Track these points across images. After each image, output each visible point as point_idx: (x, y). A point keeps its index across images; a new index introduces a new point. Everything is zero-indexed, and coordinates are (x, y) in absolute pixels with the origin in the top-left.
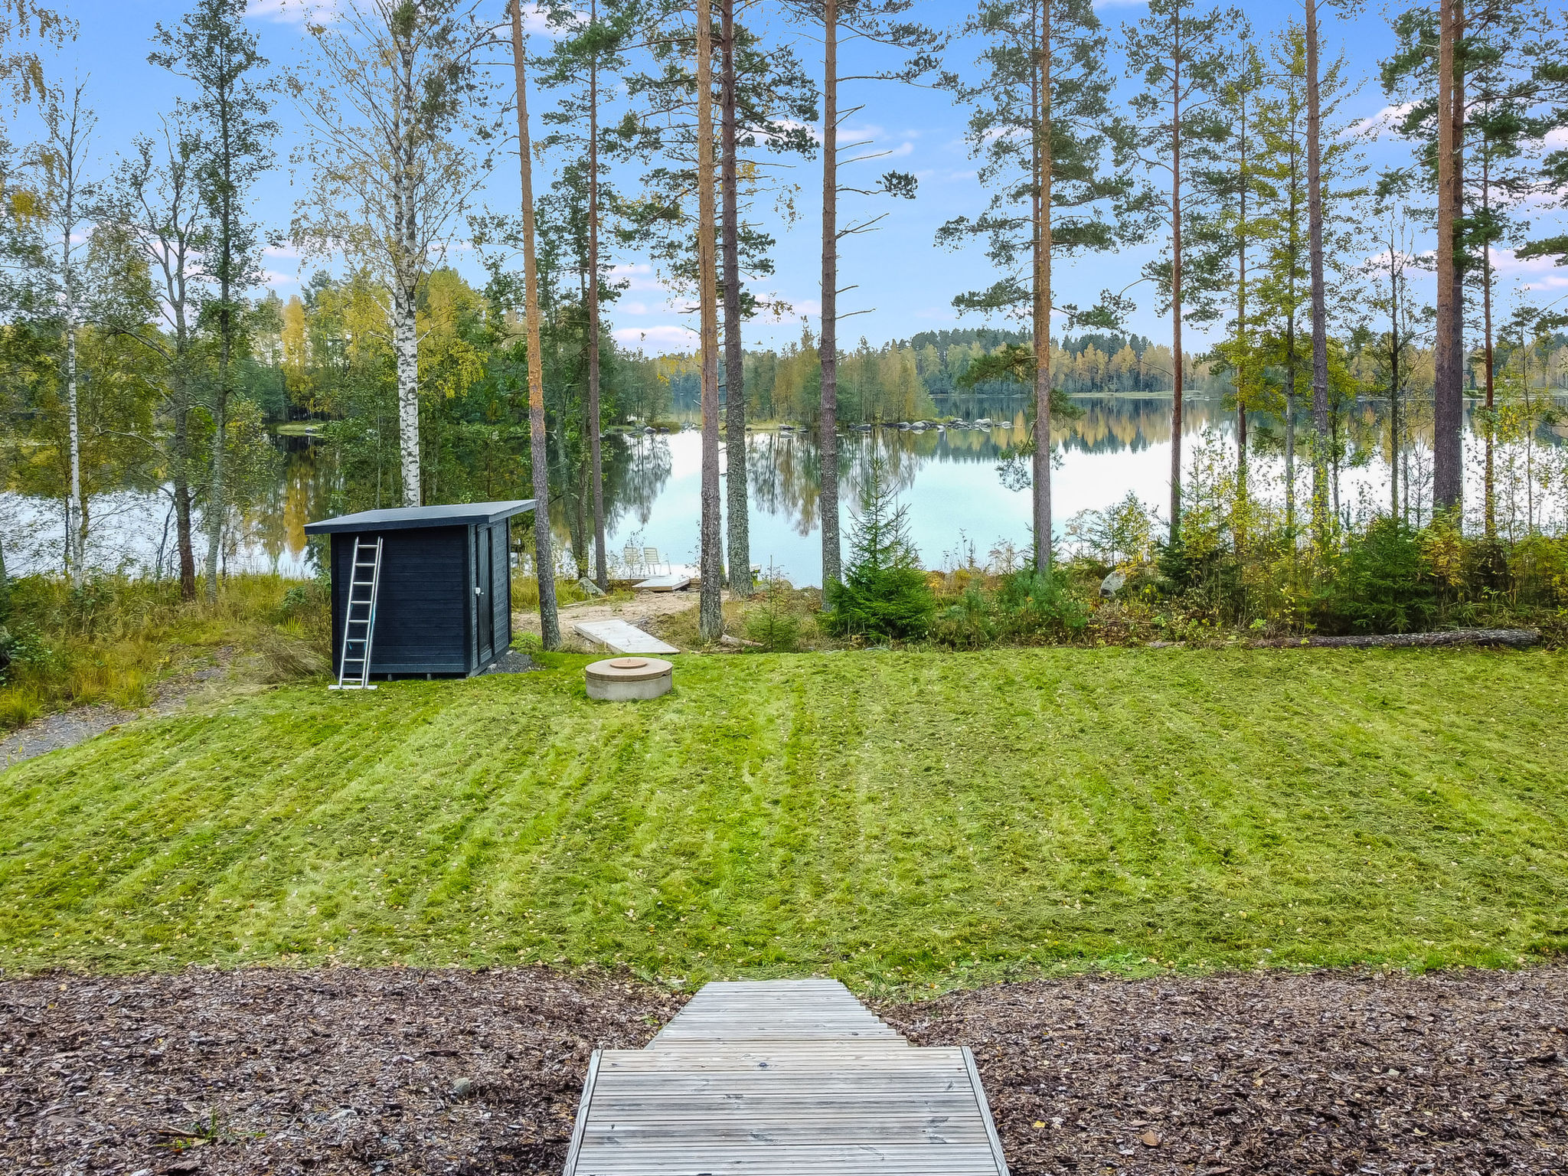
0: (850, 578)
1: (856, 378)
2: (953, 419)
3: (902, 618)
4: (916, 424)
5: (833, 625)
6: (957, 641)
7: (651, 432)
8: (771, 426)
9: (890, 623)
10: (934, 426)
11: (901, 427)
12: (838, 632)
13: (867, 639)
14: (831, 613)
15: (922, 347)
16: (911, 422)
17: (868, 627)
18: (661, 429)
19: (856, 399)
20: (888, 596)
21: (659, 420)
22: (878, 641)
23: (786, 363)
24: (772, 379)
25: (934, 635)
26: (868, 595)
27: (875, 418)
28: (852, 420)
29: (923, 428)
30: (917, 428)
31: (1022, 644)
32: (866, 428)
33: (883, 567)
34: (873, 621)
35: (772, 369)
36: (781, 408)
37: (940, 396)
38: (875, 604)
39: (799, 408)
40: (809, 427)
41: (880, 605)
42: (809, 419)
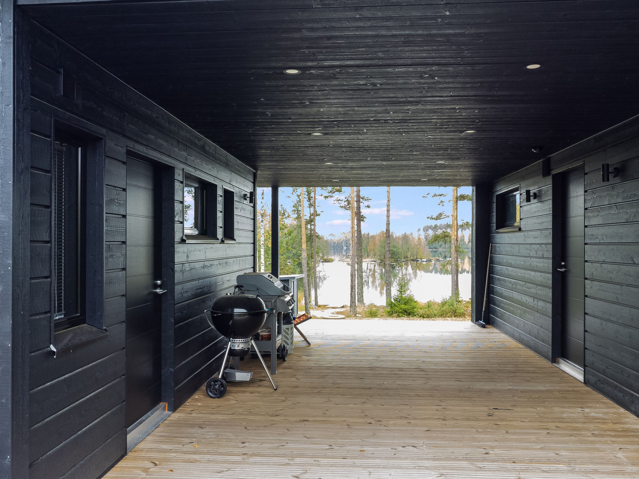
0: (394, 300)
1: (400, 243)
2: (438, 258)
3: (409, 310)
4: (423, 260)
5: (389, 312)
6: (425, 316)
7: (323, 262)
8: (367, 260)
9: (406, 311)
10: (430, 261)
11: (418, 261)
12: (390, 314)
13: (399, 316)
14: (389, 309)
15: (427, 230)
16: (421, 259)
17: (399, 312)
18: (326, 261)
19: (400, 250)
20: (405, 303)
21: (326, 257)
22: (402, 316)
23: (373, 237)
24: (368, 243)
25: (418, 315)
26: (399, 304)
27: (407, 258)
28: (399, 258)
29: (426, 261)
30: (424, 261)
31: (444, 317)
32: (404, 261)
33: (404, 296)
34: (400, 311)
35: (368, 238)
36: (372, 253)
37: (434, 250)
38: (401, 306)
39: (378, 253)
40: (382, 261)
41: (403, 306)
42: (382, 257)
